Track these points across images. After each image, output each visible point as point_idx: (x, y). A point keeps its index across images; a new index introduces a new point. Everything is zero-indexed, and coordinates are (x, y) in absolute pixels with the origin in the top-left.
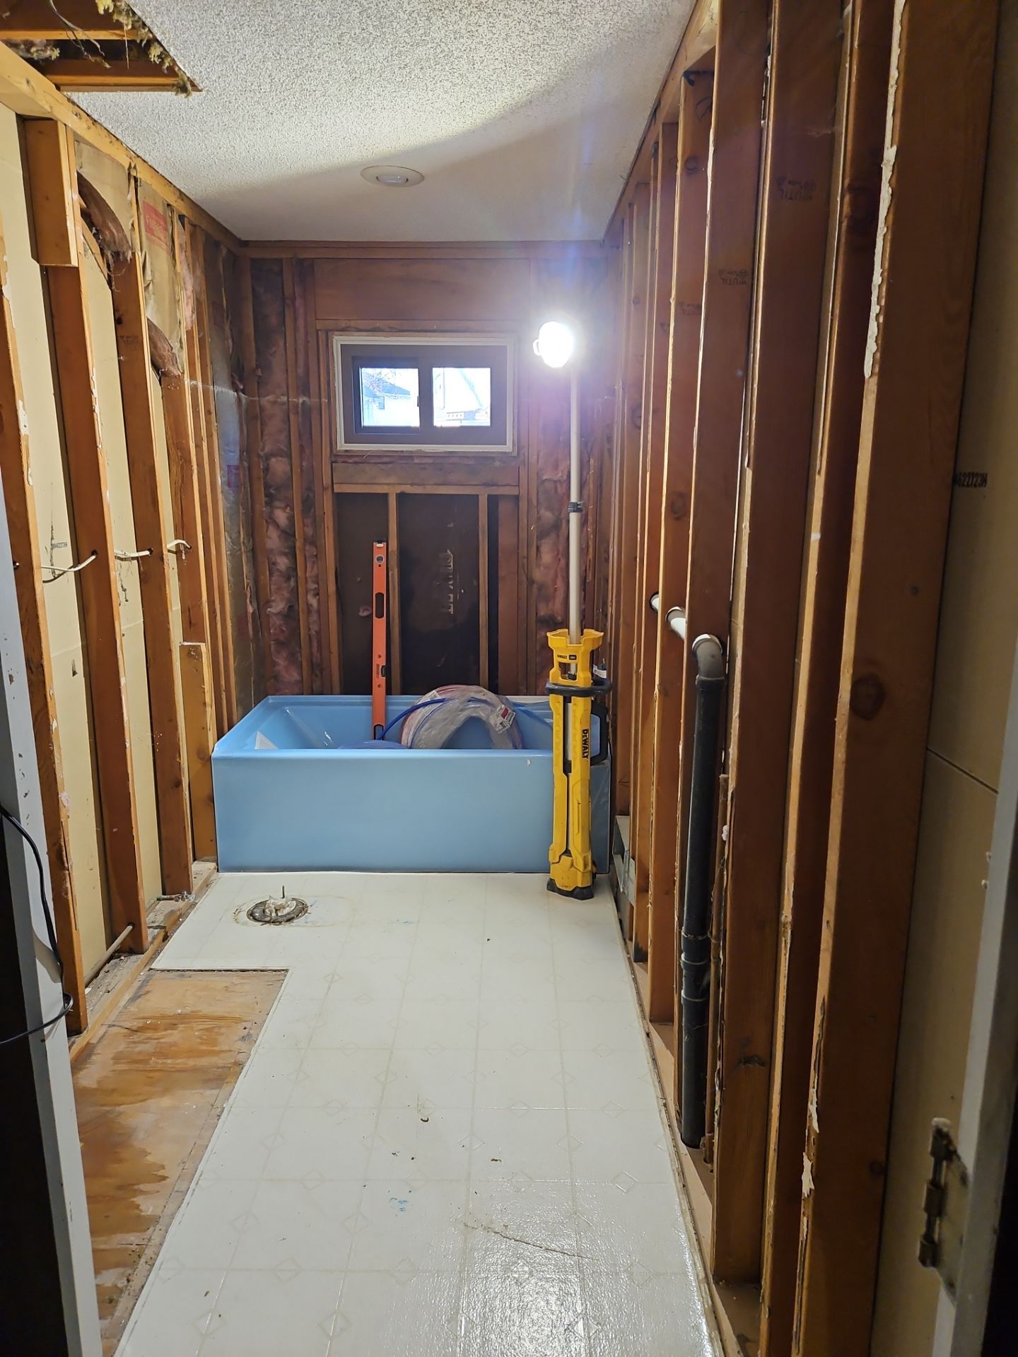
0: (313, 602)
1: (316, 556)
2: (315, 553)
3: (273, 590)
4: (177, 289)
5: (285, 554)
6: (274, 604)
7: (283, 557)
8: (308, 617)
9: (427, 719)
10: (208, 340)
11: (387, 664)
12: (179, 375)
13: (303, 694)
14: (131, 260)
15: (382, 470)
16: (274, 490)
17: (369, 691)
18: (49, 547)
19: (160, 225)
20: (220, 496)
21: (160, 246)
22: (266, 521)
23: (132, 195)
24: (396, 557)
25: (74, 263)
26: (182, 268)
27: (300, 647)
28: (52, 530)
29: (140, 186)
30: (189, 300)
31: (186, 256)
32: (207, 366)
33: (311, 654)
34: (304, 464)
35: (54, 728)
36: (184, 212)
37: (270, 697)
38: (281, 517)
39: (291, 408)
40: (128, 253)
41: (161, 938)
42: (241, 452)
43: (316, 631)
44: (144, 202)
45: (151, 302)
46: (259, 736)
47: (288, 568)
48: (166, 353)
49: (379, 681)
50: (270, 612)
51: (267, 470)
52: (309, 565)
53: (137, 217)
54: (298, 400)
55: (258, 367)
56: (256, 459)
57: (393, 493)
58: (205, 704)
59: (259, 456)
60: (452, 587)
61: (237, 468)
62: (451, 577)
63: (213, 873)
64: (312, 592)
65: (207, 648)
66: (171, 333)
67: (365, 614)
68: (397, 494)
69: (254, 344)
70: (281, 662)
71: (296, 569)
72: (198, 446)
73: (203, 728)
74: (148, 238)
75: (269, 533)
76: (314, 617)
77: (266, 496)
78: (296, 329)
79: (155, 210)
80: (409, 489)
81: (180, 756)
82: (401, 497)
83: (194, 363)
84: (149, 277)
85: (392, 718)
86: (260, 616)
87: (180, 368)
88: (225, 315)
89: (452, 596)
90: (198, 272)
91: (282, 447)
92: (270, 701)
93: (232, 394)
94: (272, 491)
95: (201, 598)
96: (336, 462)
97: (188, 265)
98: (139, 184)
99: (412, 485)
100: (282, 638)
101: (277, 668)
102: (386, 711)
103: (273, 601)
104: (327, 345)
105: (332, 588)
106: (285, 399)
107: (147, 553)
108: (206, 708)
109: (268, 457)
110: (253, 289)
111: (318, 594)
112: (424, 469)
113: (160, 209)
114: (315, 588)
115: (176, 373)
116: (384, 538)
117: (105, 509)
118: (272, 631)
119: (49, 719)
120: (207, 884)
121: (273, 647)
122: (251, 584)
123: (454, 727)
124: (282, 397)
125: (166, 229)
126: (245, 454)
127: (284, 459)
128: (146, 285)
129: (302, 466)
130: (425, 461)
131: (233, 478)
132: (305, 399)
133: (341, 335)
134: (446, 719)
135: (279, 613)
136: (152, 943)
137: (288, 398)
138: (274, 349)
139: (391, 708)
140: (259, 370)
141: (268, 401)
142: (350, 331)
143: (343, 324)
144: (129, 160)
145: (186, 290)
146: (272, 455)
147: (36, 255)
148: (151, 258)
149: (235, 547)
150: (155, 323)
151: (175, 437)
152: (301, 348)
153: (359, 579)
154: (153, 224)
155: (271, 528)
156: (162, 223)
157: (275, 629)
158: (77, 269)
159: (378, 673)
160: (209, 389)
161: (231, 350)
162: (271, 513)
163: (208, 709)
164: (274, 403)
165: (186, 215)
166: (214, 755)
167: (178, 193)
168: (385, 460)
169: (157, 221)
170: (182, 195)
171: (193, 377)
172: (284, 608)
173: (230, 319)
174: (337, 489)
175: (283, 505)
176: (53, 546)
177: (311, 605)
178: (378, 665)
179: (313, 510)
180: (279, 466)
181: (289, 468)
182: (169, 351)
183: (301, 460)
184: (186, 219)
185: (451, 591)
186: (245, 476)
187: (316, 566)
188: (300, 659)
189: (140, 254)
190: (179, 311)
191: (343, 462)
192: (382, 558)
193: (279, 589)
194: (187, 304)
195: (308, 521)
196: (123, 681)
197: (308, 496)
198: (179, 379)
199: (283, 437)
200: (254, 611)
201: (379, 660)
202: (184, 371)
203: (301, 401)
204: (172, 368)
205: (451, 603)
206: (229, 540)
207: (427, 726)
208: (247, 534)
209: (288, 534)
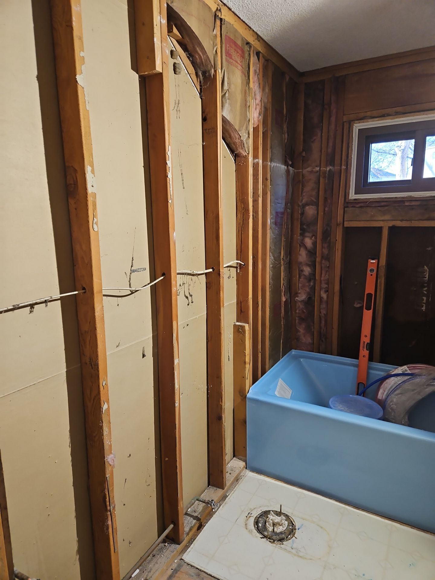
0: (324, 296)
1: (329, 267)
2: (328, 266)
3: (300, 287)
4: (249, 99)
5: (309, 265)
6: (299, 295)
7: (308, 267)
8: (320, 305)
9: (398, 386)
10: (270, 133)
11: (371, 341)
12: (246, 155)
13: (313, 352)
14: (214, 75)
15: (380, 211)
16: (305, 226)
17: (356, 357)
18: (128, 272)
19: (238, 52)
20: (269, 231)
21: (236, 67)
22: (300, 245)
23: (217, 31)
24: (384, 270)
25: (159, 69)
26: (254, 85)
27: (314, 323)
28: (133, 260)
29: (224, 24)
30: (258, 106)
31: (258, 78)
32: (268, 150)
33: (320, 328)
34: (326, 209)
35: (104, 409)
36: (260, 50)
37: (293, 350)
38: (308, 242)
39: (321, 174)
40: (211, 70)
41: (196, 528)
42: (286, 204)
43: (324, 314)
44: (226, 35)
45: (227, 106)
46: (280, 382)
47: (310, 274)
48: (237, 141)
49: (364, 352)
50: (297, 299)
51: (303, 214)
52: (323, 272)
53: (220, 45)
54: (327, 168)
55: (303, 150)
56: (297, 207)
57: (386, 226)
58: (245, 362)
59: (299, 206)
60: (426, 292)
61: (283, 213)
62: (426, 285)
63: (243, 470)
64: (324, 290)
65: (250, 328)
66: (241, 126)
67: (359, 305)
68: (389, 227)
69: (302, 137)
70: (301, 330)
71: (314, 275)
72: (255, 201)
73: (243, 377)
74: (227, 60)
75: (301, 252)
76: (324, 306)
77: (301, 230)
78: (329, 123)
79: (235, 42)
80: (398, 224)
81: (222, 401)
82: (393, 230)
83: (258, 148)
84: (226, 87)
85: (373, 379)
86: (290, 304)
87: (247, 150)
88: (284, 118)
89: (425, 298)
90: (267, 90)
91: (313, 199)
92: (293, 353)
93: (283, 167)
94: (305, 227)
95: (248, 296)
96: (347, 207)
97: (259, 84)
98: (223, 23)
99: (401, 220)
100: (303, 316)
101: (299, 334)
102: (368, 373)
103: (300, 293)
104: (349, 131)
105: (337, 287)
106: (318, 169)
107: (211, 270)
108: (245, 366)
109: (304, 206)
110: (305, 102)
111: (328, 291)
112: (412, 209)
113: (239, 43)
114: (326, 287)
115: (244, 154)
116: (376, 257)
117: (171, 245)
118: (297, 311)
119: (100, 404)
120: (237, 479)
121: (297, 321)
122: (285, 284)
123: (420, 397)
124: (316, 168)
125: (243, 57)
126: (289, 204)
127: (313, 207)
128: (223, 93)
129: (324, 210)
130: (413, 203)
131: (279, 220)
132: (331, 167)
133: (359, 123)
134: (414, 390)
135: (303, 301)
136: (188, 534)
137: (320, 168)
138: (315, 138)
139: (372, 371)
140: (304, 152)
141: (308, 171)
142: (365, 119)
143: (362, 115)
144: (217, 6)
145: (256, 99)
146: (307, 204)
147: (135, 67)
148: (228, 74)
149: (276, 262)
150: (228, 118)
151: (241, 195)
152: (332, 134)
153: (356, 283)
154: (232, 52)
155: (302, 249)
156: (240, 52)
157: (299, 310)
158: (161, 75)
159: (364, 348)
160: (267, 165)
161: (286, 141)
162: (303, 240)
163: (247, 366)
164: (311, 172)
165: (261, 51)
166: (249, 395)
167: (256, 36)
168: (383, 204)
169: (235, 50)
170: (259, 38)
171: (255, 156)
172: (305, 298)
173: (287, 121)
174: (346, 224)
175: (310, 235)
176: (133, 271)
177: (323, 298)
178: (364, 342)
179: (329, 239)
180: (310, 211)
181: (316, 212)
182: (238, 139)
183: (325, 207)
184: (261, 54)
185: (424, 295)
186: (287, 218)
187: (328, 273)
188: (313, 330)
189: (220, 71)
190: (249, 113)
191: (352, 207)
192: (374, 270)
193: (303, 286)
194: (256, 109)
195: (326, 245)
196: (176, 361)
197: (327, 229)
198: (246, 158)
199: (314, 193)
200: (286, 299)
201: (365, 338)
202: (249, 152)
203: (328, 169)
204: (241, 151)
205: (424, 303)
206: (273, 258)
207: (398, 392)
208: (286, 254)
209: (312, 253)
